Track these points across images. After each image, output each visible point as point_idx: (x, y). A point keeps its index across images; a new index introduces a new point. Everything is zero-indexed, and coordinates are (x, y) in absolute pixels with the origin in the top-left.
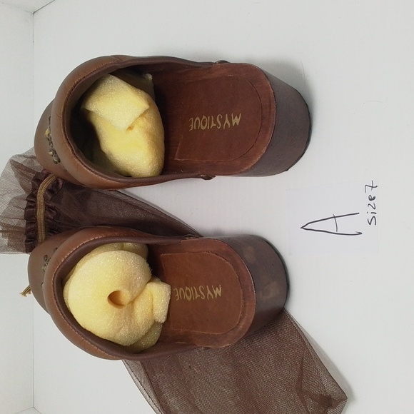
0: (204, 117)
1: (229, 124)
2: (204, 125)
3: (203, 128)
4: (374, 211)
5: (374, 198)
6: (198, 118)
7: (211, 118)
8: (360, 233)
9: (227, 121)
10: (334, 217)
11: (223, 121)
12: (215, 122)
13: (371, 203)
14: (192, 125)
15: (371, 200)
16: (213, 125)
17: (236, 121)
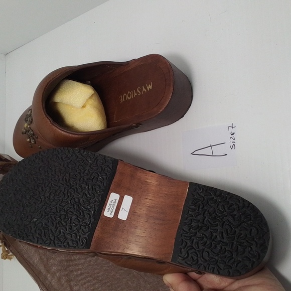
0: (129, 92)
1: (145, 91)
2: (129, 97)
3: (129, 98)
4: (234, 141)
5: (234, 133)
6: (125, 94)
7: (133, 92)
8: (226, 155)
9: (144, 89)
10: (211, 146)
11: (141, 90)
12: (136, 92)
13: (232, 136)
14: (122, 99)
15: (232, 135)
16: (135, 94)
17: (150, 87)
